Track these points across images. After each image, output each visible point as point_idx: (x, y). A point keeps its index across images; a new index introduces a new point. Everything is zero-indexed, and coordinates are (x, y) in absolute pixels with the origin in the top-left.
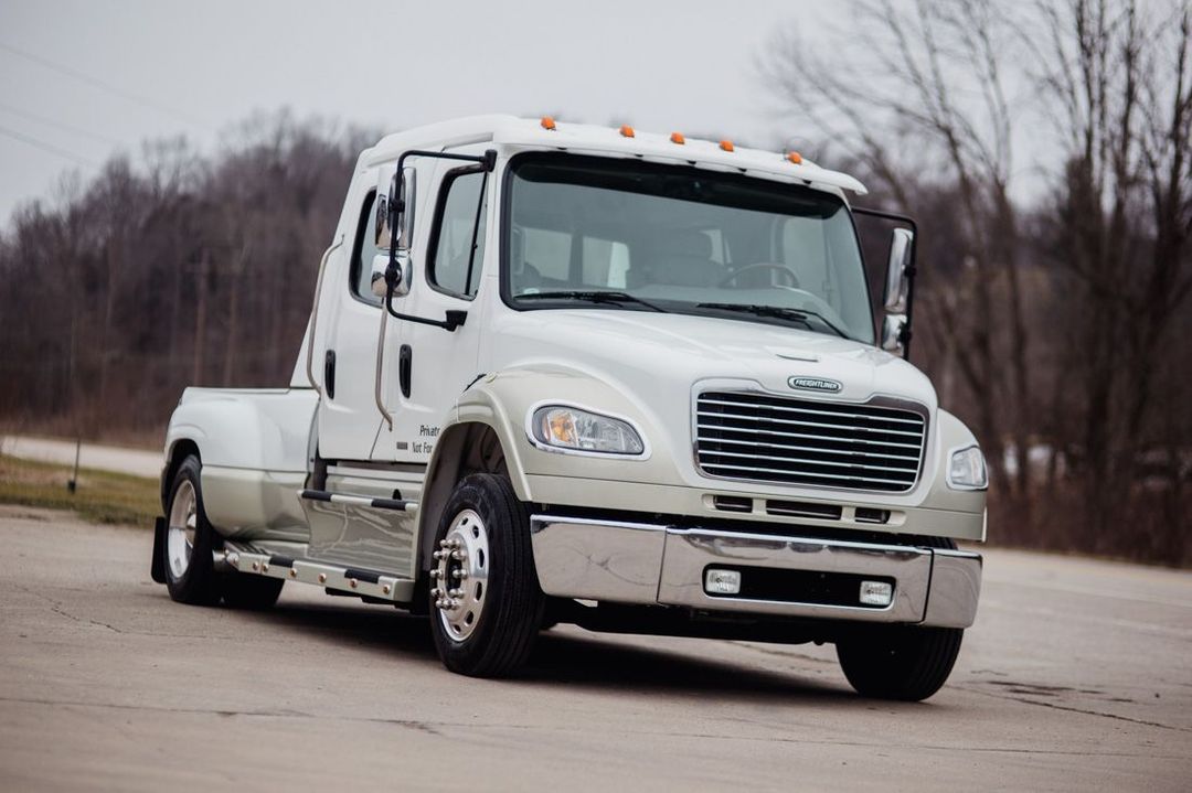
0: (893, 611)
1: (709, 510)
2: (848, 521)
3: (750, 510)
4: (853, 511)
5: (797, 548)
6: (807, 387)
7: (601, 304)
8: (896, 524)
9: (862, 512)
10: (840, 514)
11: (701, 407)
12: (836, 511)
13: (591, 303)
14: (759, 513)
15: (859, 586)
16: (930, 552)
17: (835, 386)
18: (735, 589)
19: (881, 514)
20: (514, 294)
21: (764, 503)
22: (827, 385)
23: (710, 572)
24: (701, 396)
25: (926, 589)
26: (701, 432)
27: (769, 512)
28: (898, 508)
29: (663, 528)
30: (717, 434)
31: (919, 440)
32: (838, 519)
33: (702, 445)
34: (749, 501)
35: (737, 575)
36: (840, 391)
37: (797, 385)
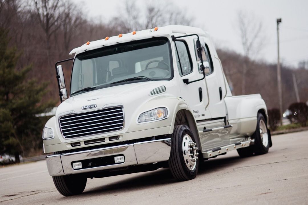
1: (70, 147)
2: (107, 141)
3: (80, 145)
4: (108, 138)
6: (86, 109)
8: (121, 139)
9: (110, 138)
11: (61, 121)
12: (103, 139)
14: (83, 145)
15: (114, 158)
16: (133, 144)
18: (81, 167)
19: (117, 137)
20: (71, 94)
21: (83, 142)
22: (92, 106)
23: (74, 164)
24: (60, 119)
26: (63, 128)
27: (85, 144)
28: (121, 134)
29: (60, 155)
30: (70, 127)
31: (122, 114)
32: (104, 141)
33: (63, 131)
34: (79, 143)
35: (81, 163)
36: (96, 107)
37: (84, 109)
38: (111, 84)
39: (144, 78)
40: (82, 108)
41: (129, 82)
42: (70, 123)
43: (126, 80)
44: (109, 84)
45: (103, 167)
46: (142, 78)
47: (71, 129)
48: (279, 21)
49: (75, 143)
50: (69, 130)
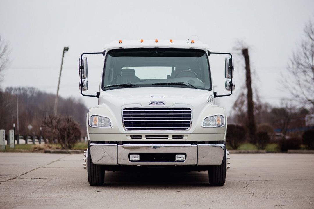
0: (186, 162)
1: (129, 139)
2: (170, 139)
3: (141, 138)
4: (172, 136)
5: (154, 147)
6: (154, 104)
7: (126, 87)
8: (185, 139)
9: (174, 136)
10: (168, 137)
11: (124, 112)
12: (167, 136)
13: (124, 87)
14: (144, 139)
15: (175, 156)
16: (197, 145)
17: (163, 103)
18: (138, 159)
19: (181, 136)
20: (104, 87)
21: (145, 136)
22: (160, 103)
23: (131, 156)
24: (124, 110)
25: (196, 156)
26: (125, 119)
27: (146, 138)
28: (186, 134)
29: (117, 145)
30: (131, 119)
31: (190, 115)
32: (167, 138)
33: (125, 122)
34: (140, 136)
35: (139, 156)
36: (165, 104)
37: (151, 104)
38: (153, 84)
39: (186, 84)
40: (150, 103)
41: (170, 85)
42: (132, 116)
43: (170, 83)
44: (151, 84)
45: (162, 163)
46: (185, 84)
47: (132, 121)
48: (66, 49)
49: (134, 136)
50: (130, 122)
